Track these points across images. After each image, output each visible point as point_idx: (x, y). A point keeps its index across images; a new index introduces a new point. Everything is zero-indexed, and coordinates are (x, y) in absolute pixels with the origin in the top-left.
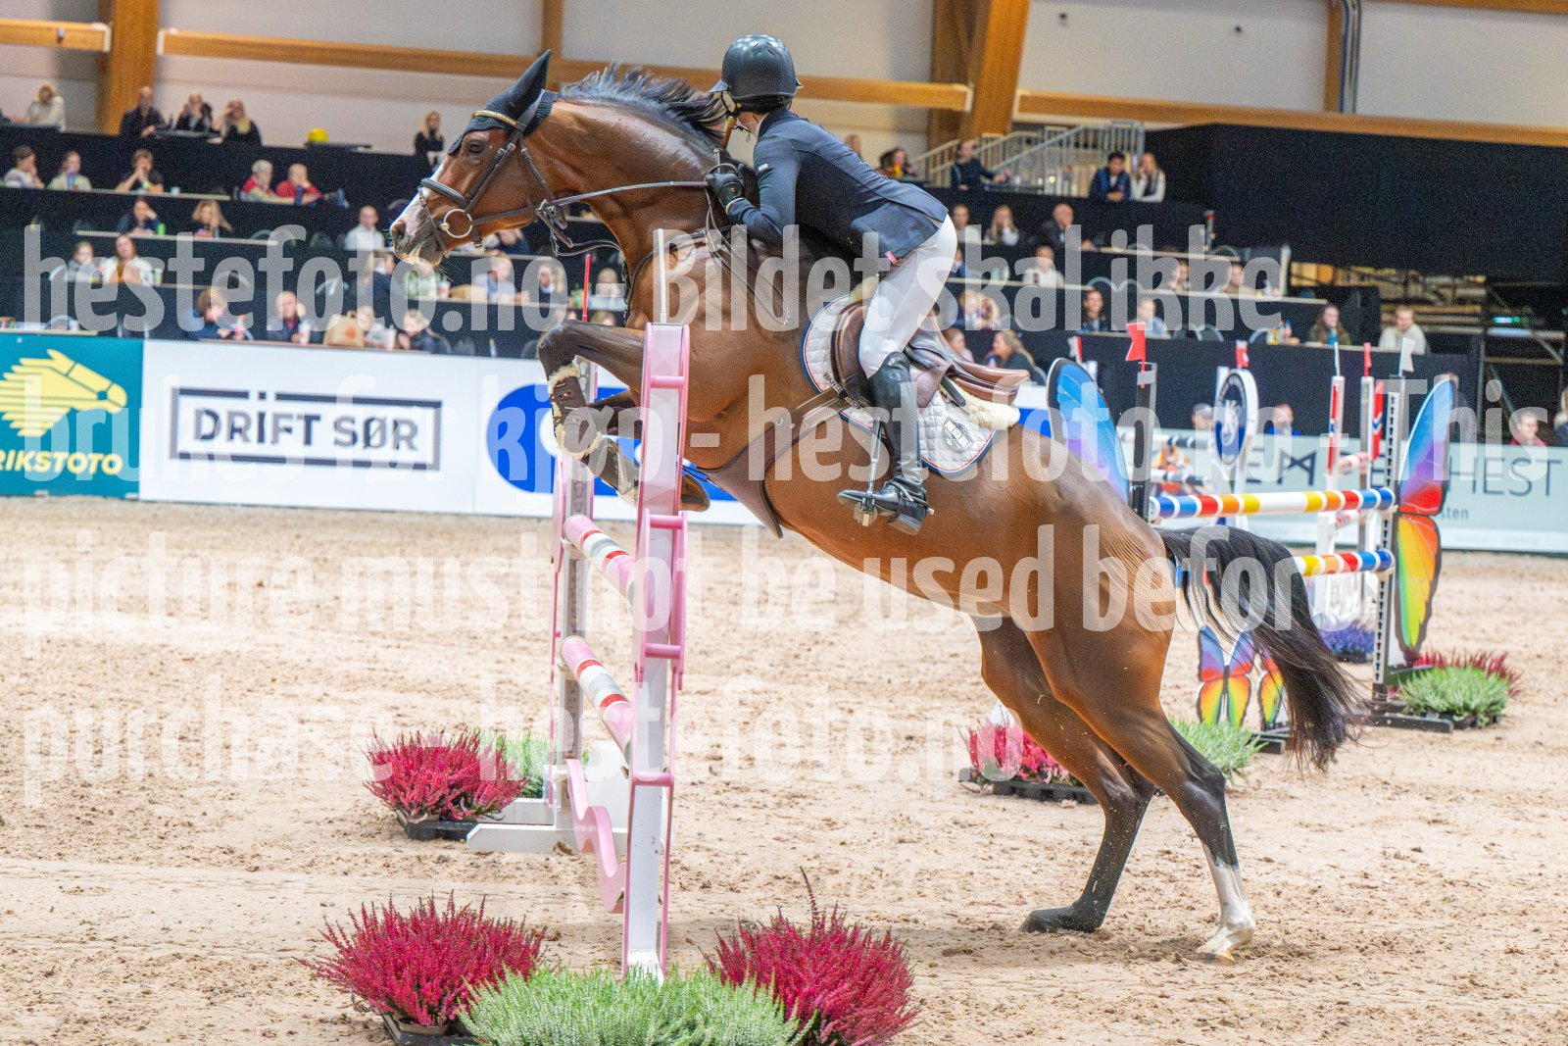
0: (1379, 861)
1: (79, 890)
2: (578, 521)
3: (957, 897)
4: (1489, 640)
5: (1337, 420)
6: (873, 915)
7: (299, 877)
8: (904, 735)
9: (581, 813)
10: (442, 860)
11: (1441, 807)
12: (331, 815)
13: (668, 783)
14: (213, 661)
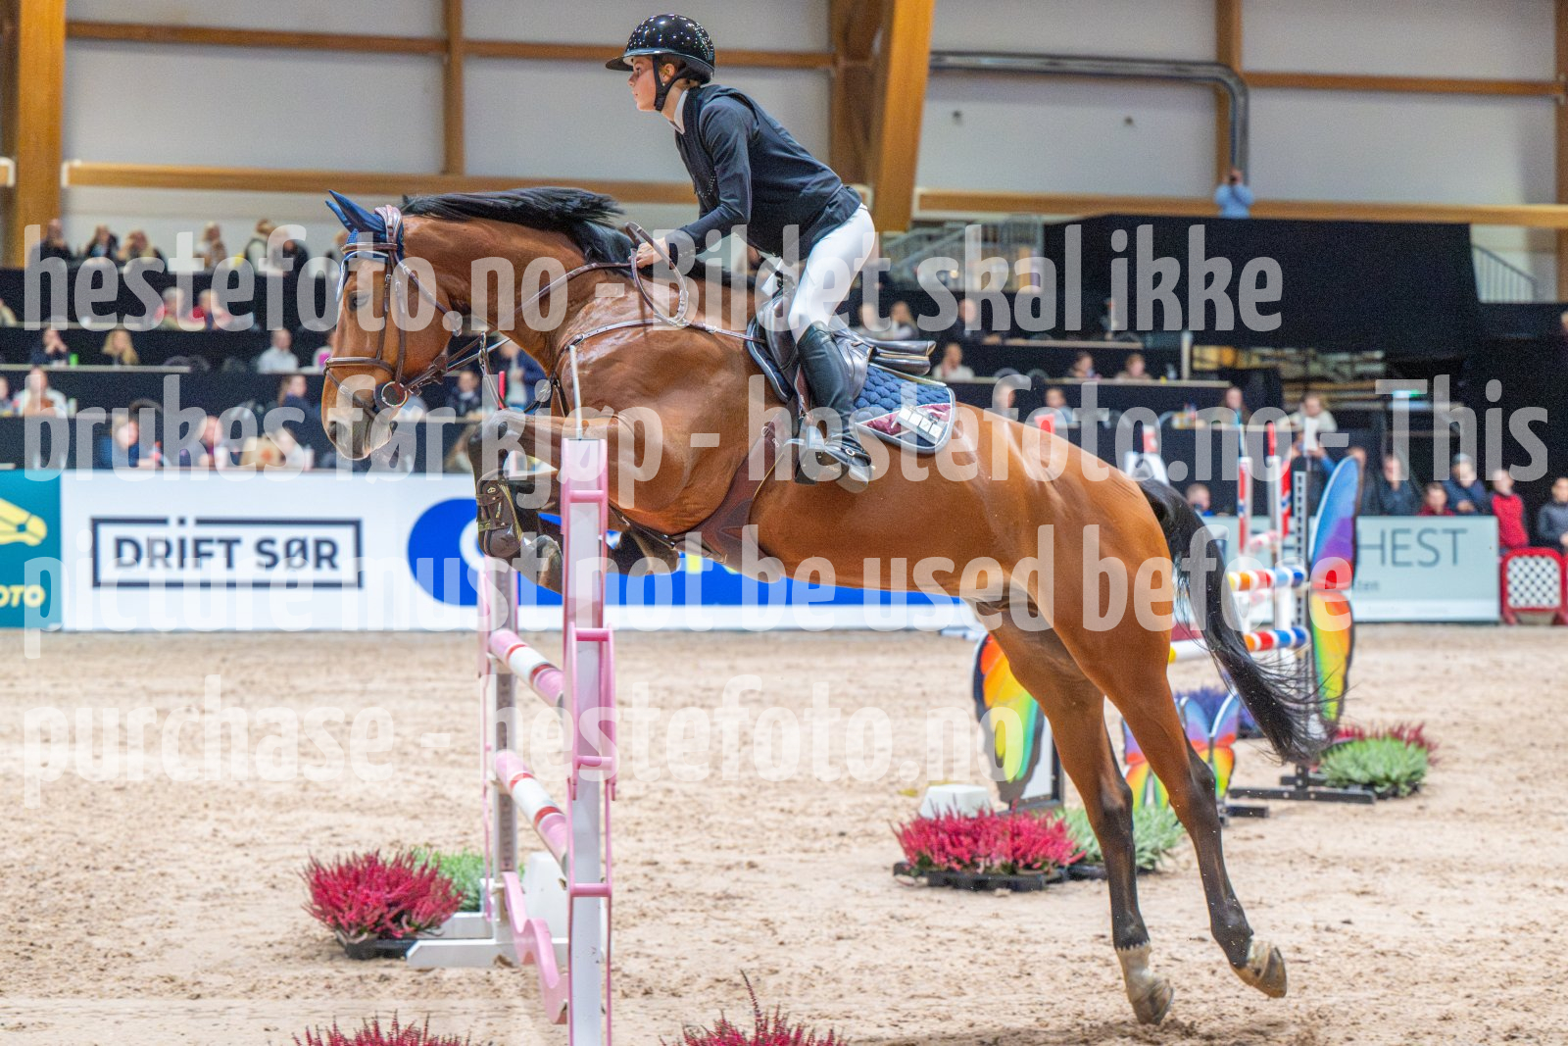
0: (1311, 934)
1: (21, 1027)
2: (505, 636)
3: (897, 991)
4: (1407, 710)
5: (1246, 501)
6: (815, 1013)
7: (242, 1003)
8: (837, 830)
9: (520, 927)
10: (384, 979)
11: (1367, 879)
12: (271, 939)
13: (606, 893)
14: (145, 788)
